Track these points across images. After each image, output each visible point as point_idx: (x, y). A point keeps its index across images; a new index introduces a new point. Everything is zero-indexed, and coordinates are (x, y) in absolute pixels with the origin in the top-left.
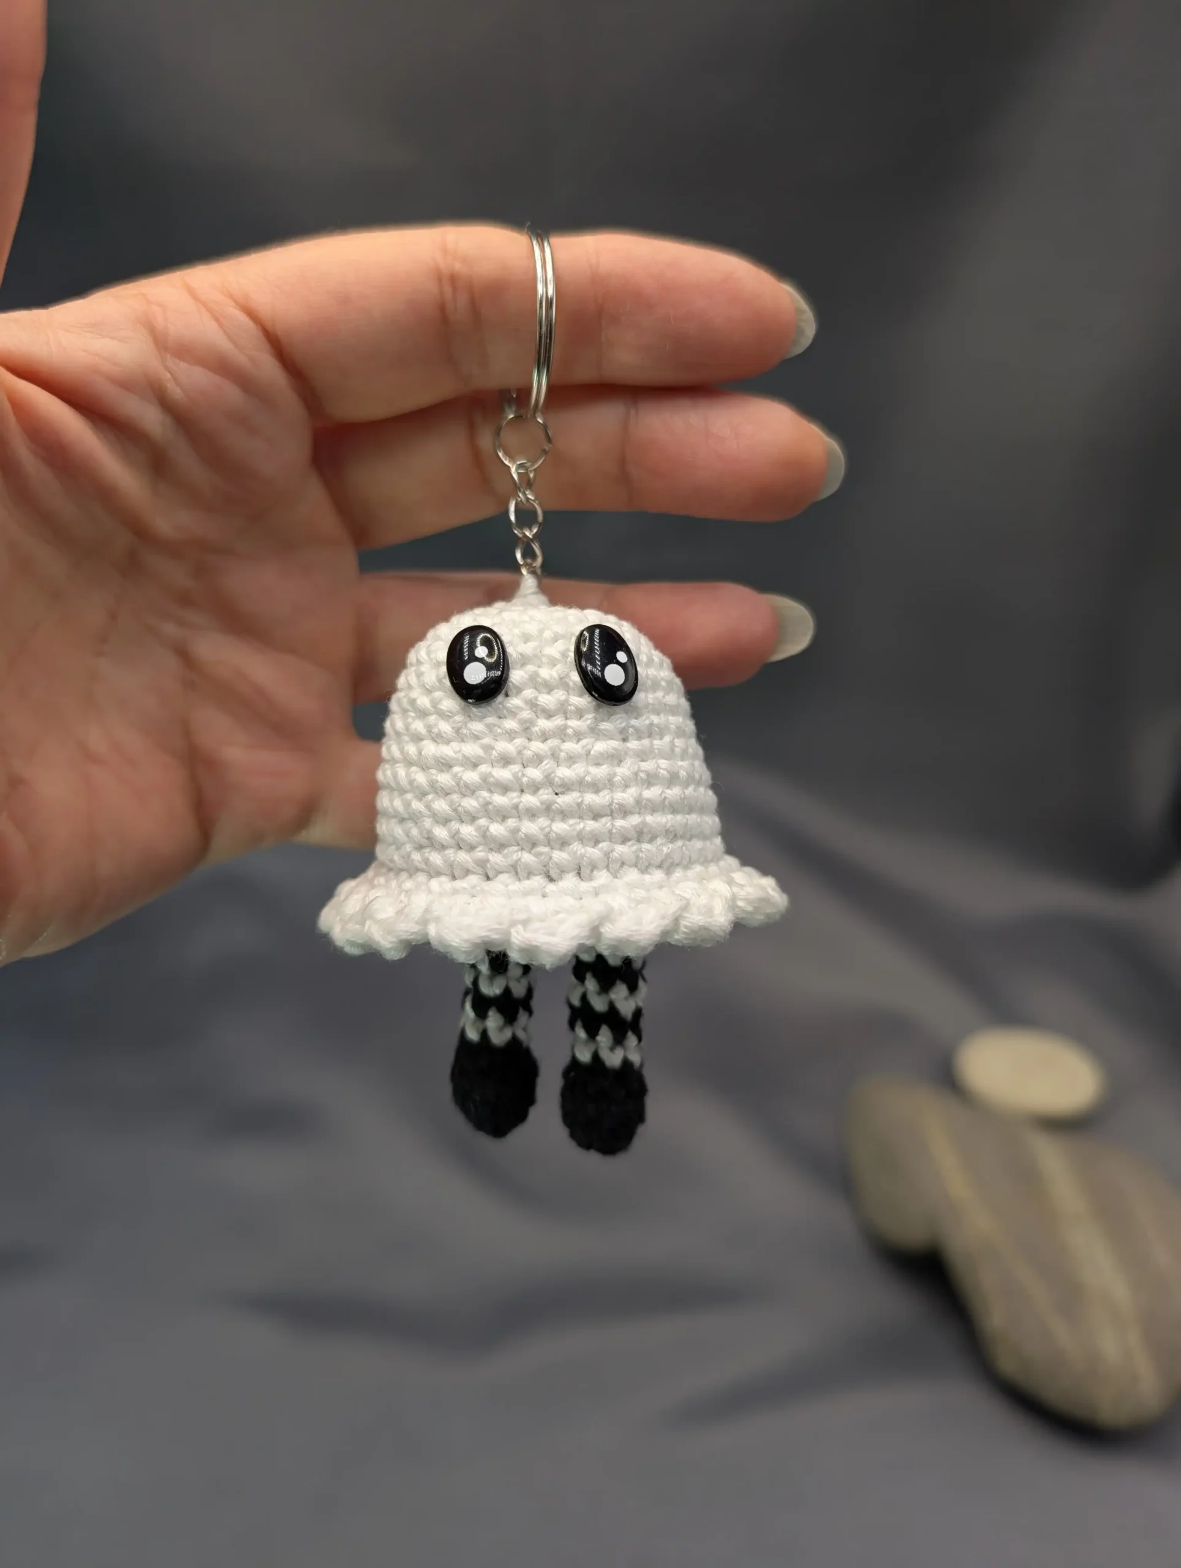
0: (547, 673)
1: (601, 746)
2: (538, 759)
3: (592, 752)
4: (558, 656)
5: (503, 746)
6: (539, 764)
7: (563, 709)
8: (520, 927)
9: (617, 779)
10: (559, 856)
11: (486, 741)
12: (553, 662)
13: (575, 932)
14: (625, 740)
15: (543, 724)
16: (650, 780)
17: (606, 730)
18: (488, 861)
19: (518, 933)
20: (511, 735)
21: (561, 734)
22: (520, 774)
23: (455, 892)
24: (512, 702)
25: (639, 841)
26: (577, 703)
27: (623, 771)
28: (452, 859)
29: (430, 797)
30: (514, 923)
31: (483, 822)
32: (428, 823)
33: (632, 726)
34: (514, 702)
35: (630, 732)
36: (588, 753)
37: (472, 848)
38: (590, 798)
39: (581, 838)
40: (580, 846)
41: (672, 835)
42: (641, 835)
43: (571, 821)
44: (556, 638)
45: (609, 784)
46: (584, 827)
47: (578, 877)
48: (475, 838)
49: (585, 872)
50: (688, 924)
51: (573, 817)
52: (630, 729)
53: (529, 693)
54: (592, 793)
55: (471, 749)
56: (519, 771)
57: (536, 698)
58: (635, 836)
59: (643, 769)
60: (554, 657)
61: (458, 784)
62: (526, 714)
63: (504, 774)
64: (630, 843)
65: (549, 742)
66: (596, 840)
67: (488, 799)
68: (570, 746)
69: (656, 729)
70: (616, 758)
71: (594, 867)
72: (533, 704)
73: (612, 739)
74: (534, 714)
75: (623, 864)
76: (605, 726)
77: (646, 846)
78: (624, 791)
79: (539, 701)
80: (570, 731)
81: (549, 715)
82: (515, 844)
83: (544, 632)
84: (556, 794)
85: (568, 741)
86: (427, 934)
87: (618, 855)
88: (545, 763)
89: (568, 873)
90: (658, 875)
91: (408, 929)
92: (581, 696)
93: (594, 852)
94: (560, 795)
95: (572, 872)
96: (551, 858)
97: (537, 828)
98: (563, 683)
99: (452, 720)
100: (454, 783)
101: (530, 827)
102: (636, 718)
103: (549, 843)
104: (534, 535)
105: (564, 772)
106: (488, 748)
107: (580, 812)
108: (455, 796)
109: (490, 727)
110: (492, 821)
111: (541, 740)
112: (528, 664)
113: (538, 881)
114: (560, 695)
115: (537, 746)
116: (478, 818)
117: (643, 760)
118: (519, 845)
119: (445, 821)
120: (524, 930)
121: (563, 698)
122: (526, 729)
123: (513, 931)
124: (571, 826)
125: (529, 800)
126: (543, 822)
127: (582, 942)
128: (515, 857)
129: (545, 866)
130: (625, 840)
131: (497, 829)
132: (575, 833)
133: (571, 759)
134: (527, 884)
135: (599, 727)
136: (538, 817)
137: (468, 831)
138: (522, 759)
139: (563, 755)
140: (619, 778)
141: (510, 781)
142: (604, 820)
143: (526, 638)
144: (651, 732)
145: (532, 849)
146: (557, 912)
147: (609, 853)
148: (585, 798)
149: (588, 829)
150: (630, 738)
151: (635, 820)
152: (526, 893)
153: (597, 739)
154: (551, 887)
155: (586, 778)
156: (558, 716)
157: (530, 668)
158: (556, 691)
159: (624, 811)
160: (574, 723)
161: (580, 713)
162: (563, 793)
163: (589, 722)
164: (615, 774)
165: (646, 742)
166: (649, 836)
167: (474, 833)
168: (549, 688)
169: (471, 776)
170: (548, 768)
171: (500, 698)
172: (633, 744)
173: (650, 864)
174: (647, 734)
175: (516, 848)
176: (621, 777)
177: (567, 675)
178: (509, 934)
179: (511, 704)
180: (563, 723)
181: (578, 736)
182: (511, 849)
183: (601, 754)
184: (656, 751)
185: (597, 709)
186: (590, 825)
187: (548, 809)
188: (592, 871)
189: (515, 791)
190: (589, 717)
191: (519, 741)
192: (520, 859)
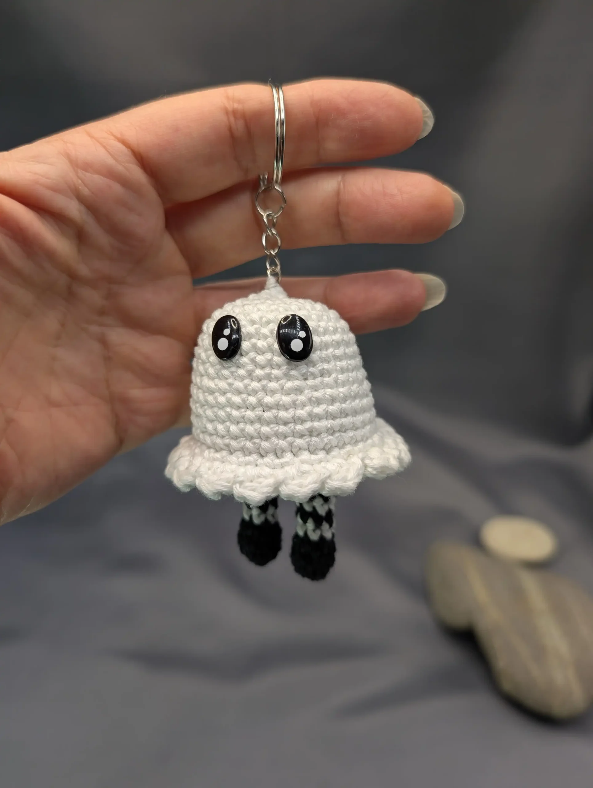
0: (261, 344)
1: (289, 384)
2: (255, 392)
3: (285, 388)
4: (268, 334)
5: (239, 384)
6: (256, 394)
7: (270, 364)
8: (238, 485)
9: (298, 402)
10: (265, 444)
11: (230, 381)
12: (265, 337)
13: (266, 490)
14: (306, 379)
15: (259, 372)
16: (318, 402)
17: (293, 375)
18: (230, 444)
19: (236, 488)
20: (242, 378)
21: (269, 377)
22: (246, 399)
23: (214, 460)
24: (242, 360)
25: (311, 435)
26: (277, 361)
27: (302, 398)
28: (215, 441)
29: (206, 407)
30: (235, 483)
31: (228, 423)
32: (204, 421)
33: (310, 372)
34: (244, 360)
35: (308, 374)
36: (282, 389)
37: (223, 437)
38: (283, 414)
39: (277, 435)
40: (276, 440)
41: (331, 431)
42: (311, 433)
43: (272, 426)
44: (268, 322)
45: (294, 405)
46: (278, 429)
47: (275, 456)
48: (224, 432)
49: (279, 453)
50: (329, 486)
51: (272, 423)
52: (309, 373)
53: (252, 354)
54: (284, 410)
55: (222, 384)
56: (245, 398)
57: (255, 358)
58: (307, 433)
59: (314, 396)
60: (266, 335)
61: (216, 402)
62: (250, 367)
63: (237, 399)
64: (305, 438)
65: (262, 381)
66: (285, 436)
67: (229, 412)
68: (273, 385)
69: (326, 371)
70: (299, 391)
71: (283, 451)
72: (253, 361)
73: (297, 379)
74: (254, 367)
75: (300, 449)
76: (293, 372)
77: (314, 439)
78: (302, 409)
79: (256, 359)
80: (273, 376)
81: (262, 368)
82: (242, 436)
83: (262, 319)
84: (264, 411)
85: (273, 381)
86: (195, 483)
87: (296, 445)
88: (258, 394)
89: (270, 453)
90: (321, 455)
91: (188, 479)
92: (280, 356)
93: (283, 443)
94: (265, 412)
95: (272, 453)
96: (260, 445)
97: (253, 429)
98: (270, 349)
99: (214, 367)
100: (214, 402)
101: (250, 429)
102: (313, 367)
103: (260, 437)
104: (275, 253)
105: (268, 399)
106: (230, 385)
107: (277, 421)
108: (215, 409)
109: (232, 373)
110: (231, 423)
111: (257, 381)
112: (252, 338)
113: (255, 456)
114: (269, 356)
115: (255, 385)
116: (226, 421)
117: (316, 391)
118: (245, 437)
119: (212, 421)
120: (240, 487)
121: (269, 358)
122: (250, 374)
123: (234, 487)
124: (271, 428)
125: (250, 414)
126: (257, 426)
127: (268, 495)
128: (242, 444)
129: (258, 449)
130: (302, 436)
131: (234, 428)
132: (272, 433)
133: (273, 392)
134: (247, 458)
135: (290, 373)
136: (255, 423)
137: (220, 427)
138: (247, 391)
139: (268, 389)
140: (299, 402)
141: (240, 403)
142: (290, 425)
143: (253, 322)
144: (323, 374)
145: (251, 440)
146: (259, 477)
147: (292, 443)
148: (279, 414)
149: (280, 430)
150: (309, 378)
151: (308, 425)
152: (247, 464)
153: (289, 380)
154: (260, 461)
155: (280, 402)
156: (267, 368)
157: (254, 340)
158: (266, 354)
159: (302, 421)
160: (275, 372)
161: (279, 366)
162: (267, 411)
163: (284, 371)
164: (297, 400)
165: (319, 379)
166: (317, 433)
167: (223, 429)
168: (262, 352)
169: (222, 399)
170: (260, 397)
171: (237, 357)
172: (310, 382)
173: (316, 448)
174: (319, 375)
175: (244, 438)
176: (301, 401)
177: (273, 345)
178: (233, 488)
179: (242, 361)
180: (269, 371)
181: (278, 379)
182: (241, 439)
183: (289, 389)
184: (325, 384)
185: (288, 364)
186: (282, 428)
187: (260, 420)
188: (282, 453)
189: (243, 408)
190: (284, 368)
191: (246, 381)
192: (245, 445)
